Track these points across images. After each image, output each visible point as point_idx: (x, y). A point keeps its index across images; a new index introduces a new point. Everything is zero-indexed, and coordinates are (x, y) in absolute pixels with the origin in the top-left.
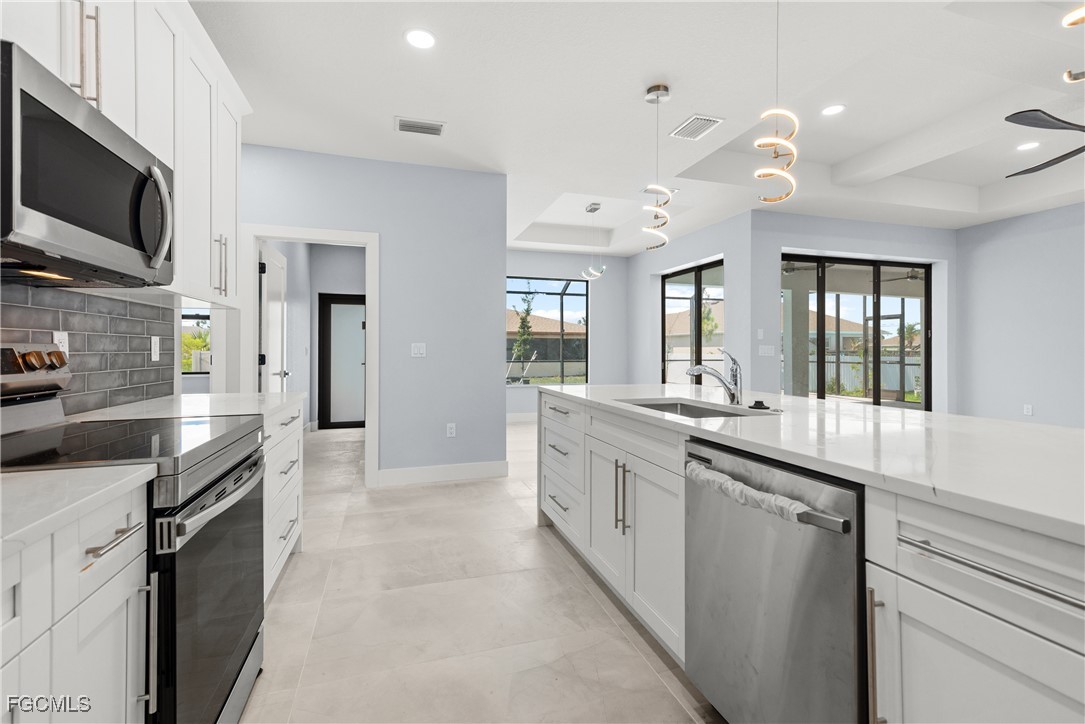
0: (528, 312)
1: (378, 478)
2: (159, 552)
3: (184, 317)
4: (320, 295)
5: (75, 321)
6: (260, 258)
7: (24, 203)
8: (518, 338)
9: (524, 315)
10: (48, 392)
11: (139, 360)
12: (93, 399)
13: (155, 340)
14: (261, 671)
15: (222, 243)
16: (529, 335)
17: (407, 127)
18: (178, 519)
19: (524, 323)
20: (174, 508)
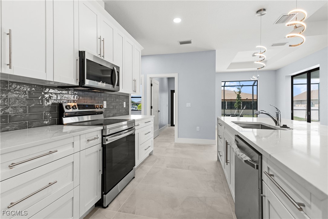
0: (240, 92)
1: (178, 140)
2: (103, 144)
3: (132, 97)
4: (171, 90)
5: (108, 99)
6: (151, 83)
7: (87, 79)
8: (236, 101)
9: (238, 93)
10: (101, 113)
11: (121, 107)
12: (111, 115)
13: (125, 103)
14: (134, 177)
15: (135, 81)
16: (240, 100)
17: (182, 43)
18: (107, 138)
19: (239, 96)
20: (106, 136)
